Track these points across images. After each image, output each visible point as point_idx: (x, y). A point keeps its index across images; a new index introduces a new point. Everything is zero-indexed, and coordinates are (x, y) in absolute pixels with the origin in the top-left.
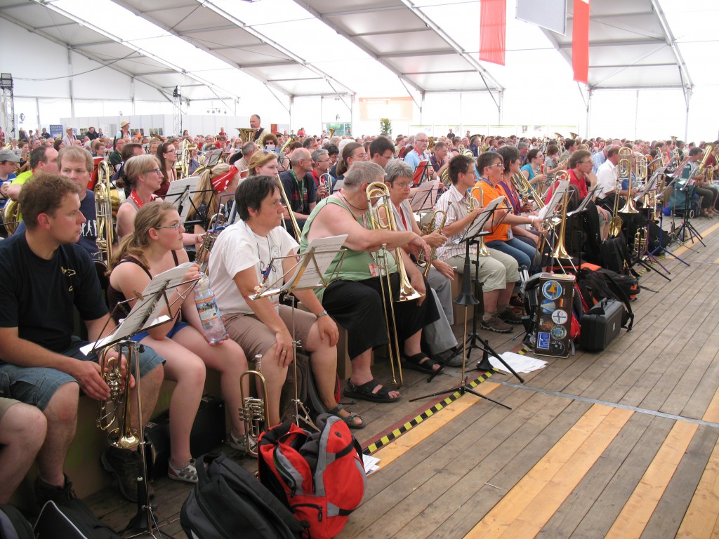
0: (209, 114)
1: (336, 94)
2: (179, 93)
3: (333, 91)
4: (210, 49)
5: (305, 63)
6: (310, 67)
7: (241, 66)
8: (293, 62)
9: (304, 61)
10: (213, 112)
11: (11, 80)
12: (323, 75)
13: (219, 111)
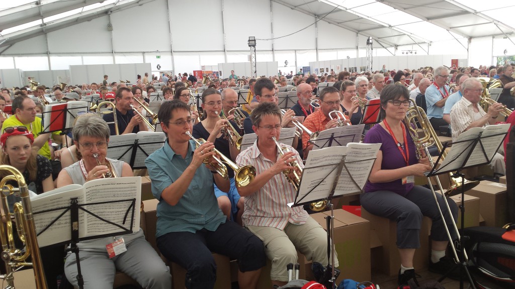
0: (404, 55)
1: (503, 34)
2: (371, 41)
3: (500, 32)
4: (405, 9)
5: (476, 13)
6: (480, 15)
7: (428, 19)
8: (466, 12)
9: (475, 11)
10: (407, 53)
11: (255, 40)
12: (492, 21)
13: (411, 53)
